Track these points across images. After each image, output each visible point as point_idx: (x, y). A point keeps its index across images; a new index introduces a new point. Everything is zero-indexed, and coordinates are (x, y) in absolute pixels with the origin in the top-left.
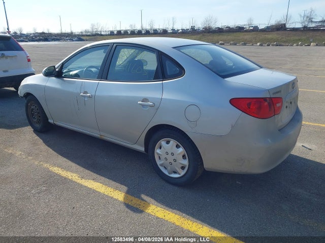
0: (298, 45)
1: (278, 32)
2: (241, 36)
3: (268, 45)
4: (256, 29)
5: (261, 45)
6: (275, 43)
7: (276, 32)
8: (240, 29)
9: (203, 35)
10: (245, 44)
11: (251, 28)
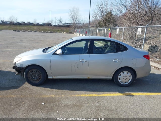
0: (59, 33)
1: (49, 26)
2: (32, 27)
3: (47, 32)
4: (38, 24)
5: (44, 32)
6: (50, 31)
7: (48, 26)
8: (30, 24)
9: (10, 26)
10: (36, 32)
11: (36, 24)
